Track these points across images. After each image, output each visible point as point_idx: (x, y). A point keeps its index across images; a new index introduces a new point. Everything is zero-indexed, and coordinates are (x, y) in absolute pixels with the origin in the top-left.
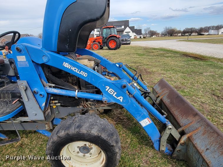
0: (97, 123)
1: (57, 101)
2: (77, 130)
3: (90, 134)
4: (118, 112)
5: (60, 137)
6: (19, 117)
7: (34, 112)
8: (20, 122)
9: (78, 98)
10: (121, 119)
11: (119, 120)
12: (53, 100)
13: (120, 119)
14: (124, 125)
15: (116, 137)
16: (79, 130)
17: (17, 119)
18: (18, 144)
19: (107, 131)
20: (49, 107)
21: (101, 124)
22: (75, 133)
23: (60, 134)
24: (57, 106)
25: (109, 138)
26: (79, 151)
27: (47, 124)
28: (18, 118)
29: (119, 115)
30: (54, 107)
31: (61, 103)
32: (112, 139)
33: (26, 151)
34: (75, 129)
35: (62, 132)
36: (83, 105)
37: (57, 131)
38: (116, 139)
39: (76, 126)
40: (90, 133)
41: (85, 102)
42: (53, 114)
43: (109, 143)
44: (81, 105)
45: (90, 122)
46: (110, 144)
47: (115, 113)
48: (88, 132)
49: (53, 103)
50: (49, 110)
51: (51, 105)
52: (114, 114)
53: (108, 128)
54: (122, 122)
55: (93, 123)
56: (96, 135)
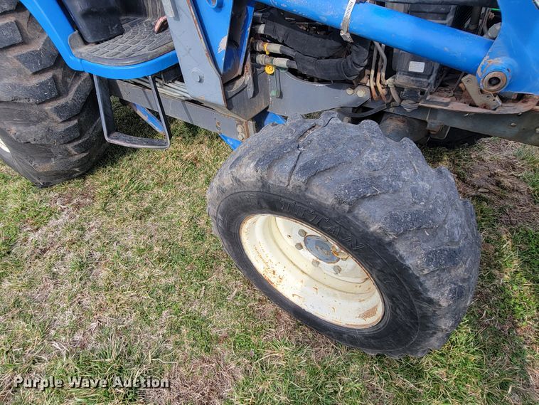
0: (398, 177)
1: (276, 48)
2: (298, 180)
3: (350, 217)
4: (501, 156)
5: (239, 181)
6: (176, 82)
7: (195, 70)
8: (183, 98)
9: (353, 36)
10: (503, 188)
11: (492, 188)
12: (265, 38)
13: (498, 184)
14: (505, 213)
15: (466, 270)
16: (308, 182)
17: (169, 85)
18: (189, 154)
19: (434, 234)
20: (248, 63)
21: (414, 191)
22: (290, 187)
23: (242, 172)
24: (278, 68)
25: (432, 268)
26: (303, 244)
27: (241, 123)
28: (173, 82)
29: (498, 170)
30: (269, 70)
31: (291, 58)
32: (445, 276)
33: (199, 178)
34: (291, 173)
35: (248, 165)
36: (370, 87)
37: (238, 155)
38: (464, 280)
39: (301, 163)
40: (350, 211)
41: (383, 74)
42: (261, 95)
43: (421, 285)
44: (362, 84)
45: (369, 164)
46: (426, 290)
47: (487, 158)
48: (340, 203)
49: (264, 53)
50: (248, 78)
51: (260, 59)
52: (479, 158)
53: (445, 222)
54: (501, 198)
55: (376, 174)
56: (372, 229)
